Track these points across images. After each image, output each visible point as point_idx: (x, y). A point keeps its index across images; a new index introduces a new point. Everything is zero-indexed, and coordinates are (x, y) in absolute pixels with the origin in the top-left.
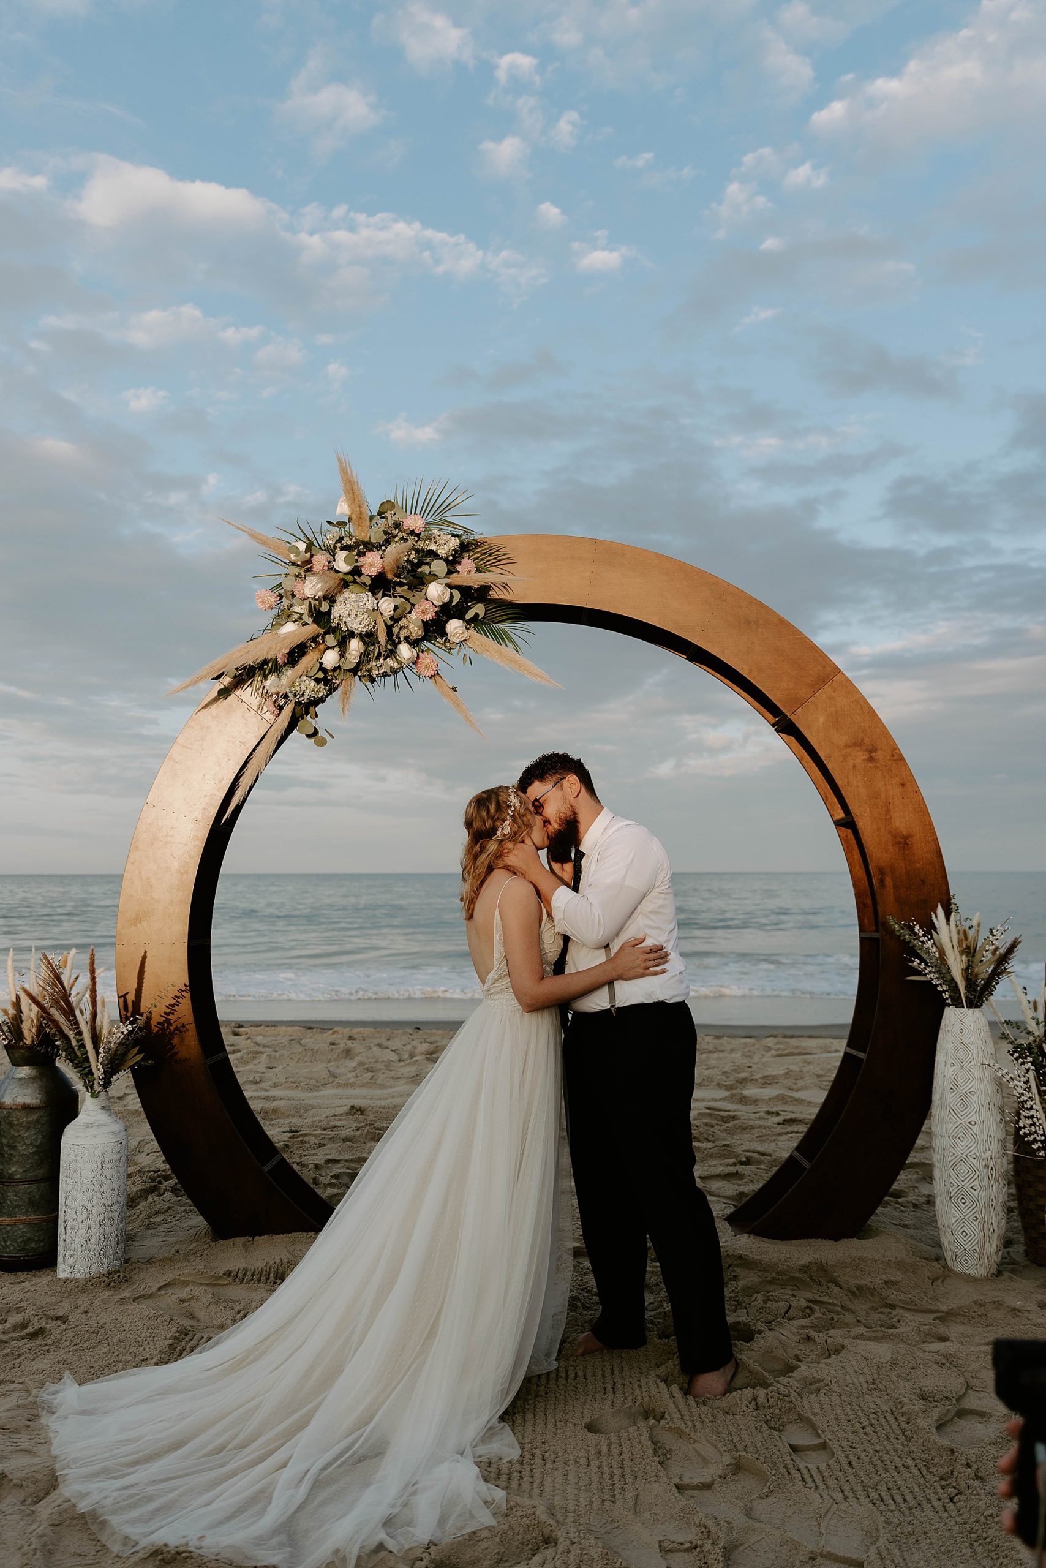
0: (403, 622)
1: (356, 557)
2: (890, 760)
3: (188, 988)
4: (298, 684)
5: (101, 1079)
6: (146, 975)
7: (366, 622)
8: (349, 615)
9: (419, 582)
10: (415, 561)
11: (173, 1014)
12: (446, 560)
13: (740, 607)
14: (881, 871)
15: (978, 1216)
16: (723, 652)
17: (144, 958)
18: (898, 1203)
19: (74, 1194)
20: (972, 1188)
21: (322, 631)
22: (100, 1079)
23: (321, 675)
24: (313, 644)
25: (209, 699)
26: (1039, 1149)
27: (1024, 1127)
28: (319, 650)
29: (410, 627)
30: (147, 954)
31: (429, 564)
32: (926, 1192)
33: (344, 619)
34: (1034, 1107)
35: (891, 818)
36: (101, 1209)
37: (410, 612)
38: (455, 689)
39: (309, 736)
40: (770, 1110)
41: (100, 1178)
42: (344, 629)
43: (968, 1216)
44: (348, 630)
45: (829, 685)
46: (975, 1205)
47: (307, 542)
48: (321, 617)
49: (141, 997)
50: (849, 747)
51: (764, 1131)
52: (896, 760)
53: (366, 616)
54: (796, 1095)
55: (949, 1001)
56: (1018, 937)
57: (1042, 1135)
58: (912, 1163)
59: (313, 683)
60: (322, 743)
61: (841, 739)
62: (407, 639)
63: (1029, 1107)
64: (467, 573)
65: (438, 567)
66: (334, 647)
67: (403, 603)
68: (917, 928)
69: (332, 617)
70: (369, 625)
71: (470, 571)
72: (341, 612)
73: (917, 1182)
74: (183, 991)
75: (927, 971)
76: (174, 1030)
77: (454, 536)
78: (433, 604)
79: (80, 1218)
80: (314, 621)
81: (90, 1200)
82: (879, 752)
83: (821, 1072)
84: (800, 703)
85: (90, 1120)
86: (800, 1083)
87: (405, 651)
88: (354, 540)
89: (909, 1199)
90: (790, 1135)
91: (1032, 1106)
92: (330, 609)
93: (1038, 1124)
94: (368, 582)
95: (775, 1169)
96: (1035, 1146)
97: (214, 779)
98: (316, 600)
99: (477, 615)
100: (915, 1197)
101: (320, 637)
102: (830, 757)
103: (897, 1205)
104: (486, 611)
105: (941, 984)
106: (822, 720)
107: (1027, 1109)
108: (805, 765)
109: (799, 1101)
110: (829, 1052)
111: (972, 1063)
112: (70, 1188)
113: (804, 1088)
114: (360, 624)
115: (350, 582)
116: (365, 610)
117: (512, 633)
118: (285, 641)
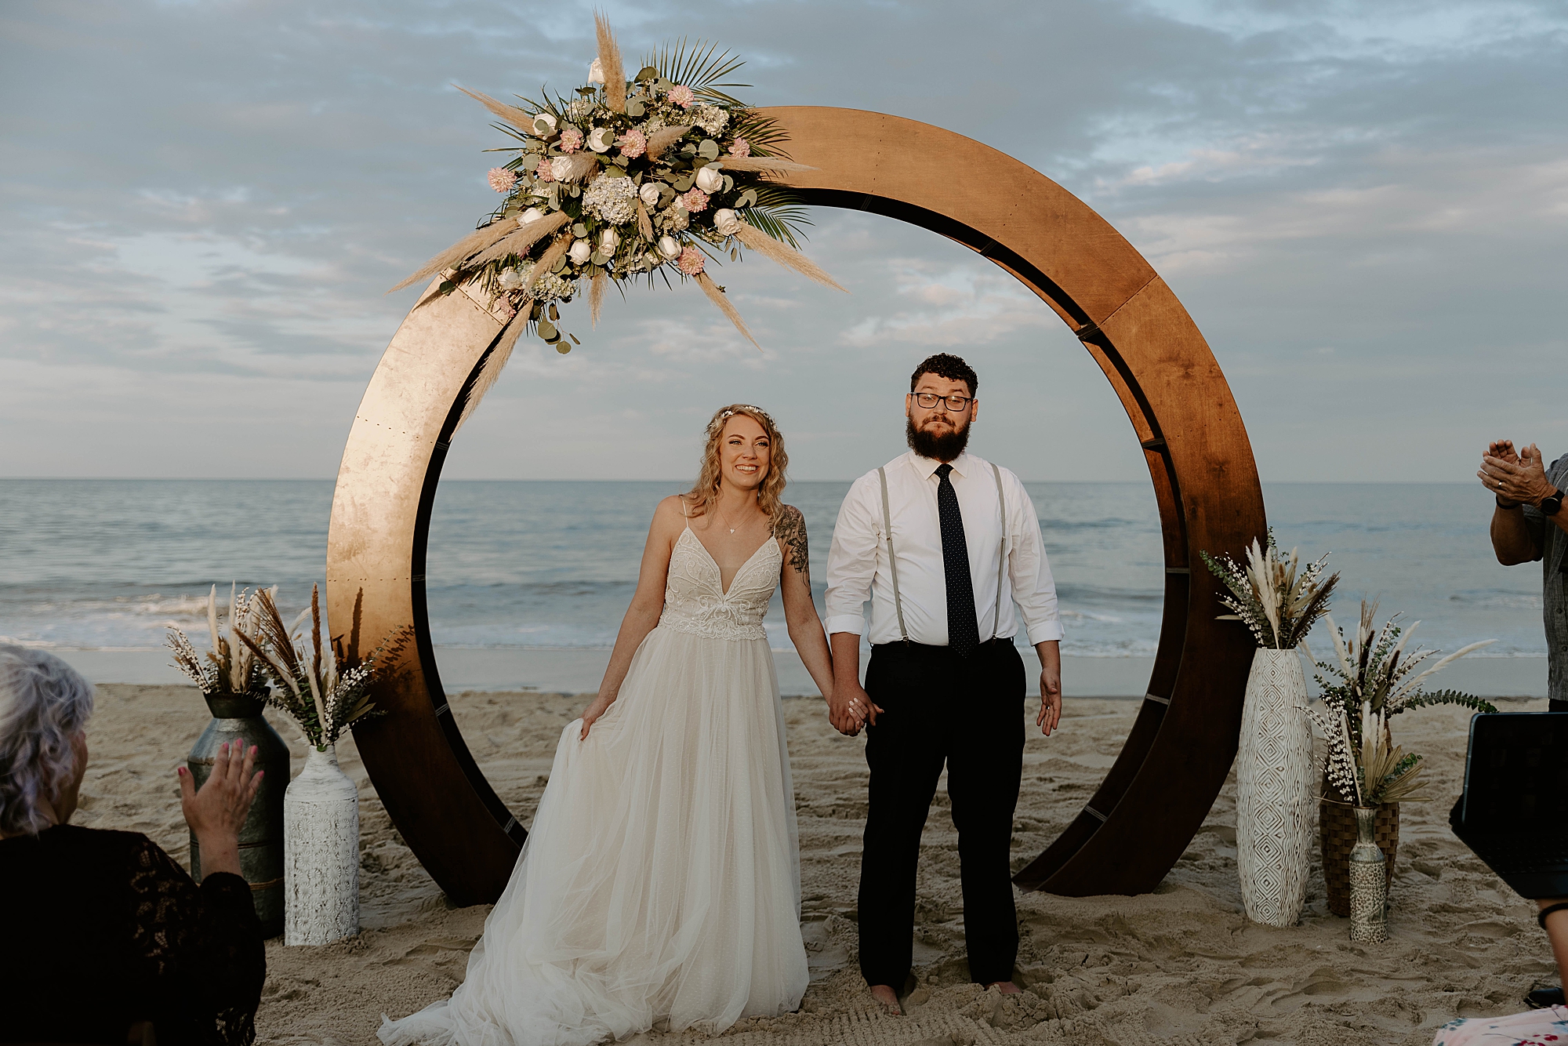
0: (667, 212)
1: (614, 135)
2: (1207, 377)
3: (413, 630)
4: (542, 281)
5: (329, 731)
6: (363, 615)
7: (625, 212)
8: (605, 203)
9: (687, 164)
10: (681, 140)
11: (397, 659)
12: (718, 141)
13: (1047, 198)
14: (1194, 501)
15: (1281, 864)
16: (1027, 251)
17: (360, 595)
18: (1194, 865)
19: (305, 855)
20: (1276, 835)
21: (571, 220)
22: (328, 731)
23: (567, 271)
24: (560, 235)
25: (427, 294)
26: (1346, 795)
27: (1333, 772)
28: (565, 241)
29: (675, 218)
30: (363, 592)
31: (697, 144)
32: (1223, 855)
33: (598, 207)
34: (1344, 750)
35: (1206, 442)
36: (337, 871)
37: (674, 201)
38: (722, 290)
39: (549, 341)
40: (1043, 776)
41: (334, 839)
42: (598, 218)
43: (1271, 865)
44: (603, 219)
45: (1144, 291)
46: (1279, 853)
48: (570, 204)
49: (358, 641)
50: (1164, 361)
51: (1038, 798)
52: (1214, 377)
53: (625, 205)
54: (1072, 760)
55: (1261, 642)
56: (1336, 573)
57: (1350, 780)
58: (1208, 826)
59: (560, 281)
60: (565, 349)
61: (1155, 352)
62: (671, 231)
63: (1339, 751)
64: (739, 155)
65: (708, 148)
66: (583, 239)
67: (666, 190)
68: (1231, 563)
69: (583, 204)
70: (627, 214)
71: (744, 153)
72: (596, 199)
73: (1214, 845)
74: (408, 633)
75: (1239, 610)
76: (399, 677)
77: (721, 108)
78: (705, 194)
79: (313, 882)
80: (562, 209)
81: (324, 862)
82: (1197, 368)
83: (1096, 736)
84: (1109, 310)
85: (318, 775)
86: (1075, 748)
87: (669, 246)
88: (610, 114)
89: (1205, 861)
90: (1070, 801)
91: (1342, 750)
92: (582, 195)
93: (1347, 768)
94: (626, 163)
95: (1056, 837)
96: (1343, 792)
97: (437, 390)
98: (566, 184)
99: (748, 202)
100: (1212, 860)
101: (569, 227)
102: (1142, 373)
103: (1192, 867)
104: (758, 198)
105: (1253, 624)
106: (1134, 330)
107: (1337, 753)
108: (1112, 378)
109: (1075, 767)
110: (1105, 714)
111: (1283, 706)
112: (300, 850)
113: (1080, 752)
114: (618, 214)
115: (607, 165)
116: (625, 198)
117: (786, 223)
118: (531, 232)
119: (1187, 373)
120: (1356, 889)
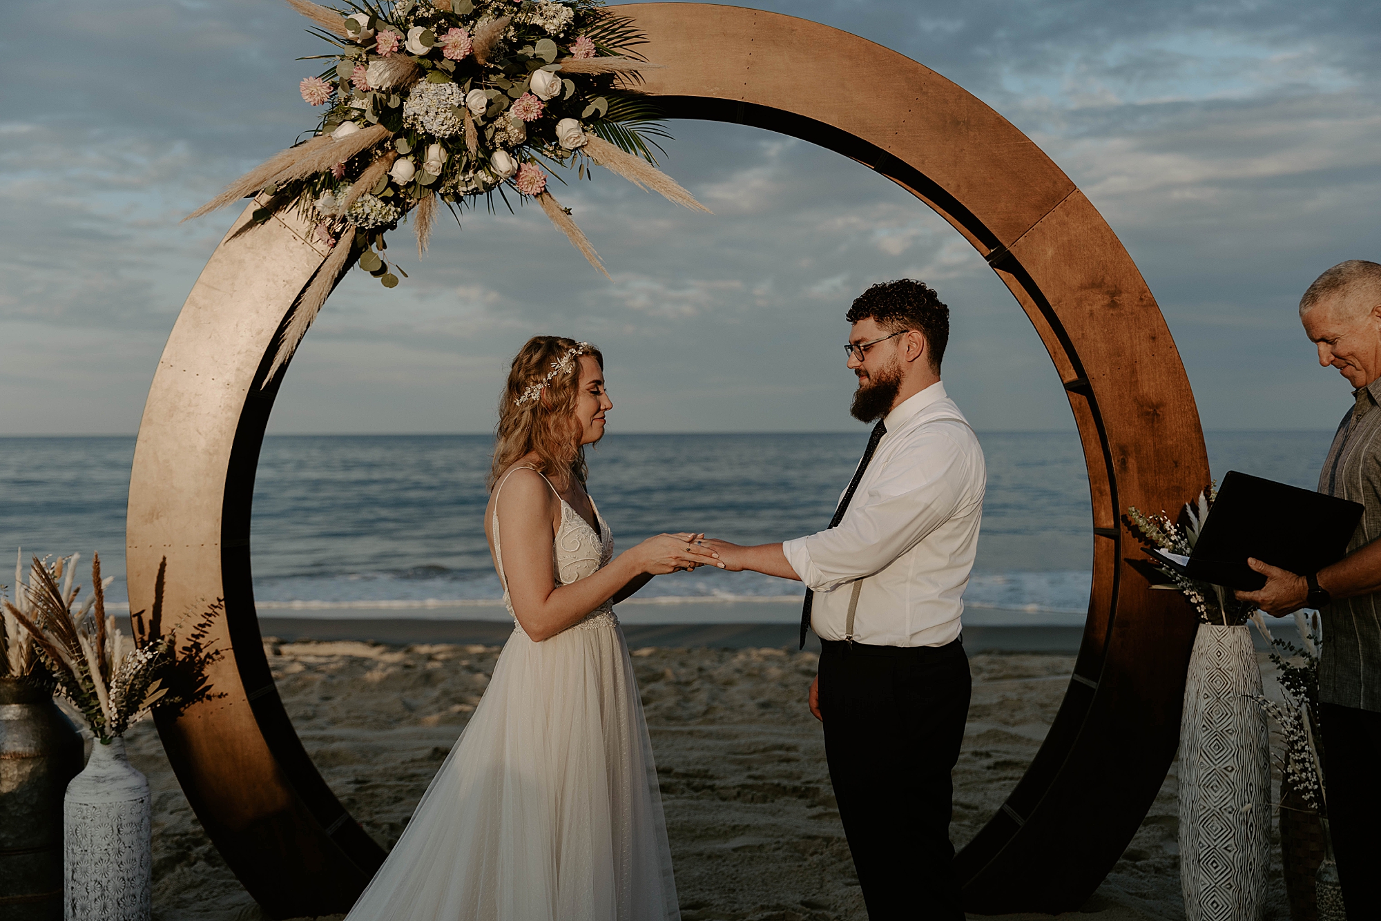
0: (499, 122)
1: (436, 35)
2: (1137, 306)
3: (223, 603)
4: (359, 204)
5: (114, 721)
6: (166, 587)
7: (450, 123)
8: (427, 112)
9: (520, 68)
10: (515, 40)
11: (203, 636)
12: (556, 39)
13: (946, 102)
14: (1123, 450)
15: (1232, 883)
16: (923, 163)
17: (163, 565)
18: (1136, 867)
19: (83, 865)
20: (1225, 848)
21: (391, 134)
22: (112, 721)
23: (390, 193)
24: (379, 152)
25: (240, 224)
26: (1311, 800)
27: (1294, 773)
28: (388, 159)
29: (509, 129)
30: (167, 561)
31: (533, 44)
32: (1172, 853)
33: (421, 118)
34: (1307, 748)
35: (1137, 381)
36: (119, 884)
37: (508, 109)
38: (568, 212)
39: (375, 274)
40: (978, 750)
41: (116, 846)
42: (421, 131)
43: (1220, 884)
44: (426, 133)
45: (1061, 207)
46: (1229, 870)
47: (371, 14)
48: (389, 115)
49: (161, 616)
50: (1085, 288)
51: (970, 777)
52: (1145, 306)
53: (450, 115)
54: (1013, 730)
55: (1205, 616)
57: (1315, 783)
58: (1156, 816)
59: (380, 204)
60: (391, 282)
61: (1075, 278)
62: (505, 145)
63: (1300, 748)
64: (582, 55)
65: (546, 48)
66: (406, 156)
67: (498, 97)
68: (1168, 524)
69: (404, 115)
70: (453, 126)
71: (587, 54)
72: (416, 109)
73: (1161, 841)
74: (216, 607)
75: (1177, 578)
76: (206, 657)
77: (566, 5)
78: (539, 99)
79: (92, 896)
80: (380, 121)
81: (105, 873)
82: (1125, 295)
83: (1047, 701)
84: (1021, 230)
85: (100, 772)
86: (1019, 716)
87: (502, 161)
88: (432, 11)
89: (1151, 861)
90: (1003, 782)
91: (1303, 747)
92: (401, 105)
93: (1310, 769)
94: (452, 68)
95: (982, 826)
96: (1306, 797)
97: (251, 330)
98: (383, 92)
99: (597, 111)
100: (1158, 860)
101: (389, 143)
102: (1060, 302)
103: (1134, 870)
104: (609, 107)
105: (1195, 595)
106: (1050, 252)
107: (1298, 751)
108: (1029, 310)
109: (1016, 739)
110: (1058, 674)
111: (1231, 694)
112: (78, 858)
113: (1023, 721)
114: (442, 125)
115: (429, 69)
116: (448, 106)
117: (642, 135)
118: (343, 148)
119: (1113, 301)
120: (1325, 915)
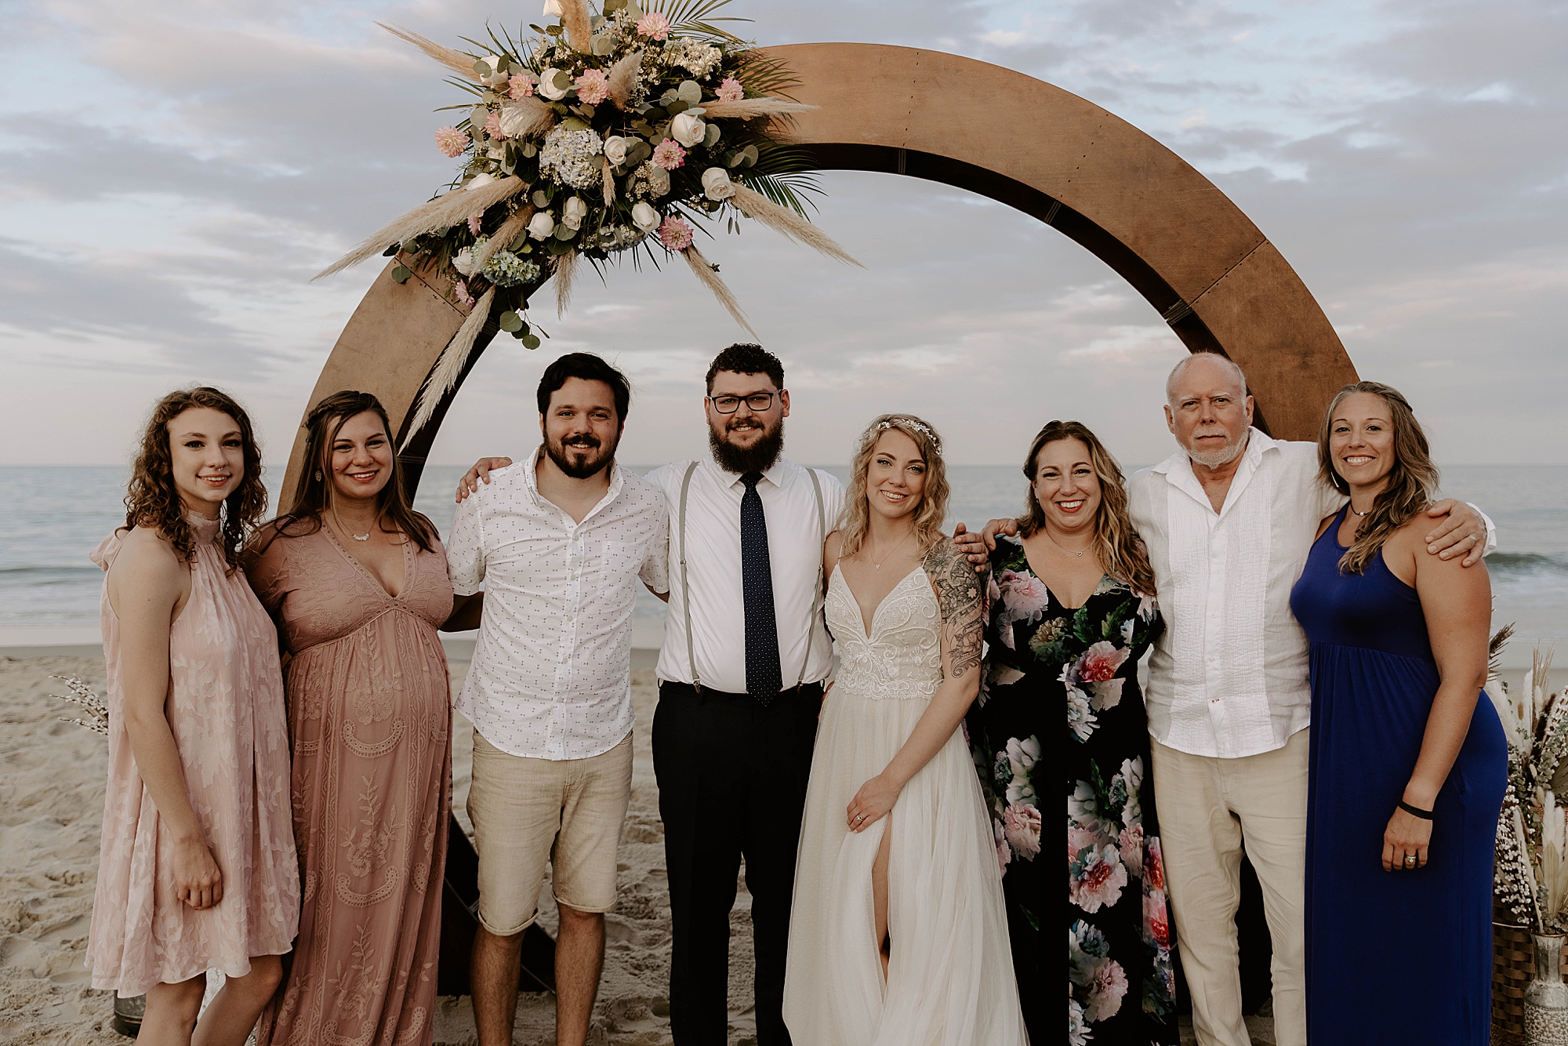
0: (640, 172)
1: (572, 78)
2: (1332, 367)
4: (496, 261)
7: (588, 173)
8: (564, 162)
9: (662, 116)
10: (657, 83)
12: (701, 81)
13: (1124, 147)
16: (1098, 213)
21: (528, 186)
23: (528, 250)
24: (515, 206)
26: (1521, 914)
27: (1502, 884)
28: (525, 214)
29: (651, 179)
31: (677, 87)
33: (557, 168)
34: (1519, 859)
37: (650, 158)
38: (715, 268)
39: (517, 335)
42: (557, 182)
44: (563, 183)
45: (1249, 260)
47: (502, 54)
48: (524, 164)
50: (1274, 348)
52: (1340, 368)
53: (587, 164)
56: (1509, 625)
57: (1527, 897)
59: (517, 261)
60: (533, 344)
61: (1262, 337)
62: (646, 197)
63: (1511, 859)
64: (731, 99)
65: (689, 90)
66: (543, 210)
67: (639, 145)
69: (540, 166)
70: (591, 177)
71: (737, 97)
72: (553, 159)
77: (714, 45)
78: (681, 146)
80: (516, 172)
82: (1317, 356)
84: (1206, 285)
87: (643, 214)
88: (568, 52)
91: (1516, 858)
92: (537, 155)
93: (1523, 882)
94: (591, 114)
96: (1516, 910)
97: (391, 394)
98: (516, 140)
99: (746, 160)
101: (525, 195)
104: (760, 152)
106: (1236, 309)
107: (1508, 861)
114: (580, 176)
115: (564, 115)
116: (585, 155)
117: (795, 190)
118: (475, 201)
119: (1304, 362)
120: (1535, 1041)
